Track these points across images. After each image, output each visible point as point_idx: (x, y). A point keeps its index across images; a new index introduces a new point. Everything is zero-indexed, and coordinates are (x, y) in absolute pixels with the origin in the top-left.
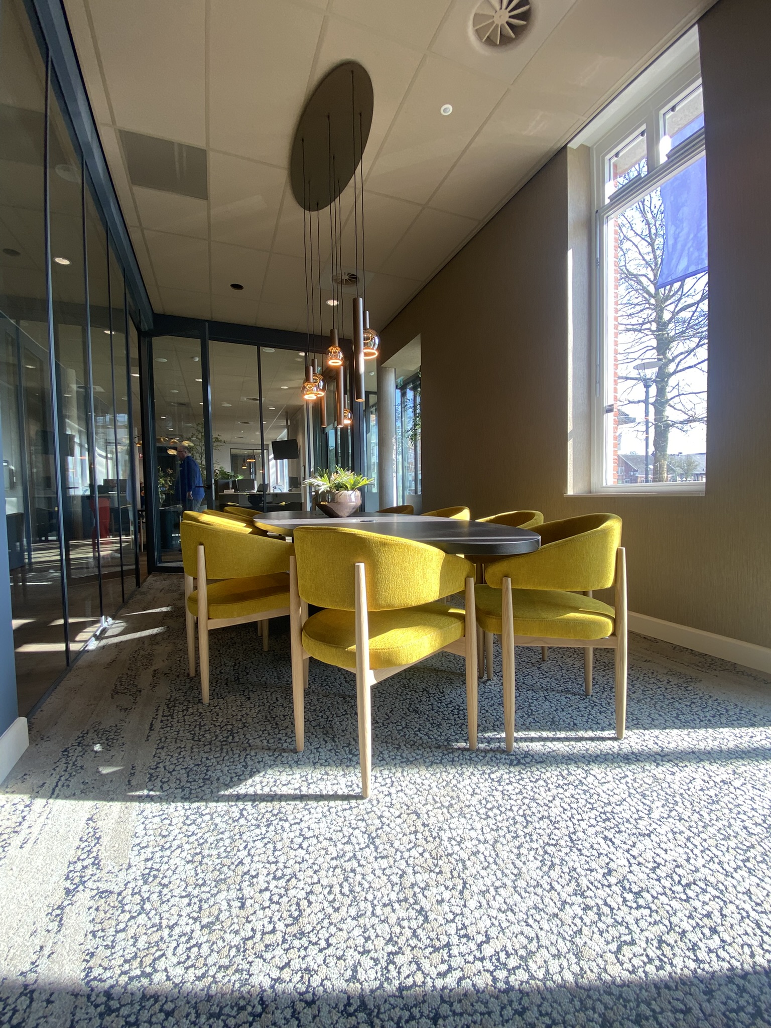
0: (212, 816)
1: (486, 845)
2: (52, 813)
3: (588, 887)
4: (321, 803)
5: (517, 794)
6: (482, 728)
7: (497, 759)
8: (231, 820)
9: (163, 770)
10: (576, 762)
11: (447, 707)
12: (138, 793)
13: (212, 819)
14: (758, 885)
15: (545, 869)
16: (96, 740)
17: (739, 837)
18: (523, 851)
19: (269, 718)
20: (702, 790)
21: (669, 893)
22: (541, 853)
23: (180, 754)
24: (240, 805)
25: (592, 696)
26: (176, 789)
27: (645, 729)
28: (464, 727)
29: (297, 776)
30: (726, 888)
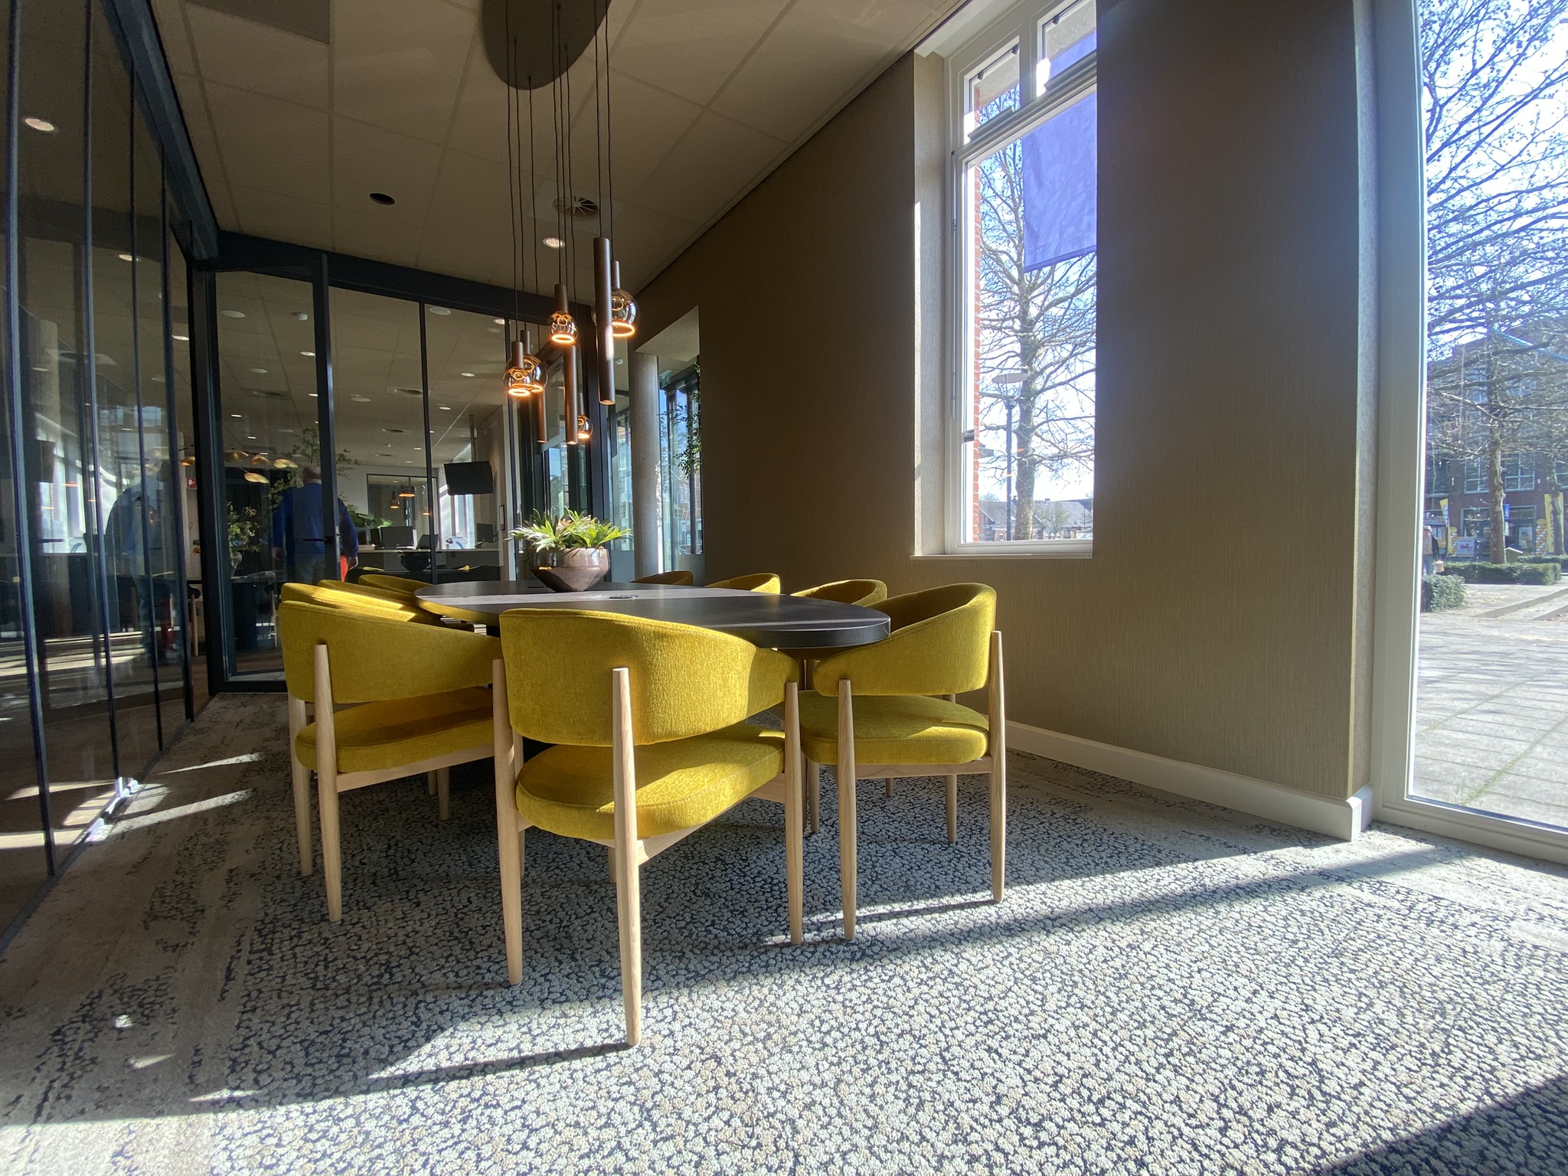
0: (358, 1119)
1: (825, 1089)
2: (41, 1150)
3: (972, 1128)
4: (557, 1066)
5: (864, 1003)
6: (811, 911)
7: (832, 953)
8: (395, 1121)
9: (256, 1048)
10: (942, 944)
11: (754, 882)
12: (209, 1097)
13: (358, 1124)
14: (1188, 1087)
15: (912, 1110)
16: (118, 1008)
17: (1157, 1022)
18: (879, 1089)
19: (456, 934)
20: (1105, 961)
21: (1078, 1116)
22: (905, 1087)
23: (288, 1017)
24: (411, 1092)
25: (957, 843)
26: (286, 1080)
27: (1029, 883)
28: (781, 909)
29: (514, 1027)
30: (1149, 1099)
